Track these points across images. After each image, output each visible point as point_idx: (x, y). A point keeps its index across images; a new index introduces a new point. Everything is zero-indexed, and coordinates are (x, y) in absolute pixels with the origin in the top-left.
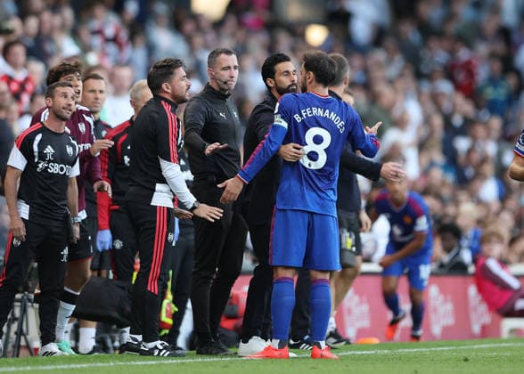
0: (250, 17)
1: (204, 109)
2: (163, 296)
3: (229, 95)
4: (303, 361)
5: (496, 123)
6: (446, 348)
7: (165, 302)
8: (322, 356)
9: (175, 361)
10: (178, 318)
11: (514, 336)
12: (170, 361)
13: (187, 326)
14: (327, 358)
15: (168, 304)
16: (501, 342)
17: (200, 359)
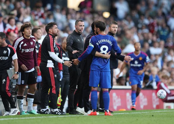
0: (85, 10)
1: (73, 38)
2: (58, 96)
3: (81, 34)
4: (102, 116)
5: (163, 43)
6: (147, 112)
7: (59, 98)
8: (108, 115)
9: (62, 116)
10: (63, 103)
11: (167, 108)
12: (61, 116)
13: (66, 105)
14: (109, 115)
15: (60, 99)
16: (164, 110)
17: (70, 116)
